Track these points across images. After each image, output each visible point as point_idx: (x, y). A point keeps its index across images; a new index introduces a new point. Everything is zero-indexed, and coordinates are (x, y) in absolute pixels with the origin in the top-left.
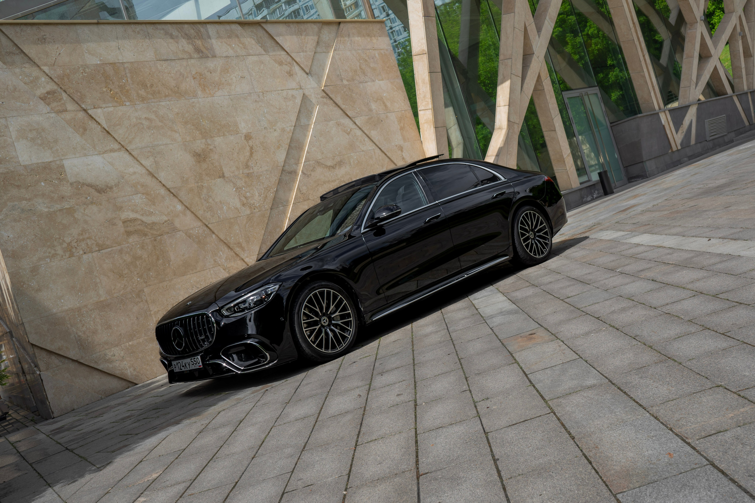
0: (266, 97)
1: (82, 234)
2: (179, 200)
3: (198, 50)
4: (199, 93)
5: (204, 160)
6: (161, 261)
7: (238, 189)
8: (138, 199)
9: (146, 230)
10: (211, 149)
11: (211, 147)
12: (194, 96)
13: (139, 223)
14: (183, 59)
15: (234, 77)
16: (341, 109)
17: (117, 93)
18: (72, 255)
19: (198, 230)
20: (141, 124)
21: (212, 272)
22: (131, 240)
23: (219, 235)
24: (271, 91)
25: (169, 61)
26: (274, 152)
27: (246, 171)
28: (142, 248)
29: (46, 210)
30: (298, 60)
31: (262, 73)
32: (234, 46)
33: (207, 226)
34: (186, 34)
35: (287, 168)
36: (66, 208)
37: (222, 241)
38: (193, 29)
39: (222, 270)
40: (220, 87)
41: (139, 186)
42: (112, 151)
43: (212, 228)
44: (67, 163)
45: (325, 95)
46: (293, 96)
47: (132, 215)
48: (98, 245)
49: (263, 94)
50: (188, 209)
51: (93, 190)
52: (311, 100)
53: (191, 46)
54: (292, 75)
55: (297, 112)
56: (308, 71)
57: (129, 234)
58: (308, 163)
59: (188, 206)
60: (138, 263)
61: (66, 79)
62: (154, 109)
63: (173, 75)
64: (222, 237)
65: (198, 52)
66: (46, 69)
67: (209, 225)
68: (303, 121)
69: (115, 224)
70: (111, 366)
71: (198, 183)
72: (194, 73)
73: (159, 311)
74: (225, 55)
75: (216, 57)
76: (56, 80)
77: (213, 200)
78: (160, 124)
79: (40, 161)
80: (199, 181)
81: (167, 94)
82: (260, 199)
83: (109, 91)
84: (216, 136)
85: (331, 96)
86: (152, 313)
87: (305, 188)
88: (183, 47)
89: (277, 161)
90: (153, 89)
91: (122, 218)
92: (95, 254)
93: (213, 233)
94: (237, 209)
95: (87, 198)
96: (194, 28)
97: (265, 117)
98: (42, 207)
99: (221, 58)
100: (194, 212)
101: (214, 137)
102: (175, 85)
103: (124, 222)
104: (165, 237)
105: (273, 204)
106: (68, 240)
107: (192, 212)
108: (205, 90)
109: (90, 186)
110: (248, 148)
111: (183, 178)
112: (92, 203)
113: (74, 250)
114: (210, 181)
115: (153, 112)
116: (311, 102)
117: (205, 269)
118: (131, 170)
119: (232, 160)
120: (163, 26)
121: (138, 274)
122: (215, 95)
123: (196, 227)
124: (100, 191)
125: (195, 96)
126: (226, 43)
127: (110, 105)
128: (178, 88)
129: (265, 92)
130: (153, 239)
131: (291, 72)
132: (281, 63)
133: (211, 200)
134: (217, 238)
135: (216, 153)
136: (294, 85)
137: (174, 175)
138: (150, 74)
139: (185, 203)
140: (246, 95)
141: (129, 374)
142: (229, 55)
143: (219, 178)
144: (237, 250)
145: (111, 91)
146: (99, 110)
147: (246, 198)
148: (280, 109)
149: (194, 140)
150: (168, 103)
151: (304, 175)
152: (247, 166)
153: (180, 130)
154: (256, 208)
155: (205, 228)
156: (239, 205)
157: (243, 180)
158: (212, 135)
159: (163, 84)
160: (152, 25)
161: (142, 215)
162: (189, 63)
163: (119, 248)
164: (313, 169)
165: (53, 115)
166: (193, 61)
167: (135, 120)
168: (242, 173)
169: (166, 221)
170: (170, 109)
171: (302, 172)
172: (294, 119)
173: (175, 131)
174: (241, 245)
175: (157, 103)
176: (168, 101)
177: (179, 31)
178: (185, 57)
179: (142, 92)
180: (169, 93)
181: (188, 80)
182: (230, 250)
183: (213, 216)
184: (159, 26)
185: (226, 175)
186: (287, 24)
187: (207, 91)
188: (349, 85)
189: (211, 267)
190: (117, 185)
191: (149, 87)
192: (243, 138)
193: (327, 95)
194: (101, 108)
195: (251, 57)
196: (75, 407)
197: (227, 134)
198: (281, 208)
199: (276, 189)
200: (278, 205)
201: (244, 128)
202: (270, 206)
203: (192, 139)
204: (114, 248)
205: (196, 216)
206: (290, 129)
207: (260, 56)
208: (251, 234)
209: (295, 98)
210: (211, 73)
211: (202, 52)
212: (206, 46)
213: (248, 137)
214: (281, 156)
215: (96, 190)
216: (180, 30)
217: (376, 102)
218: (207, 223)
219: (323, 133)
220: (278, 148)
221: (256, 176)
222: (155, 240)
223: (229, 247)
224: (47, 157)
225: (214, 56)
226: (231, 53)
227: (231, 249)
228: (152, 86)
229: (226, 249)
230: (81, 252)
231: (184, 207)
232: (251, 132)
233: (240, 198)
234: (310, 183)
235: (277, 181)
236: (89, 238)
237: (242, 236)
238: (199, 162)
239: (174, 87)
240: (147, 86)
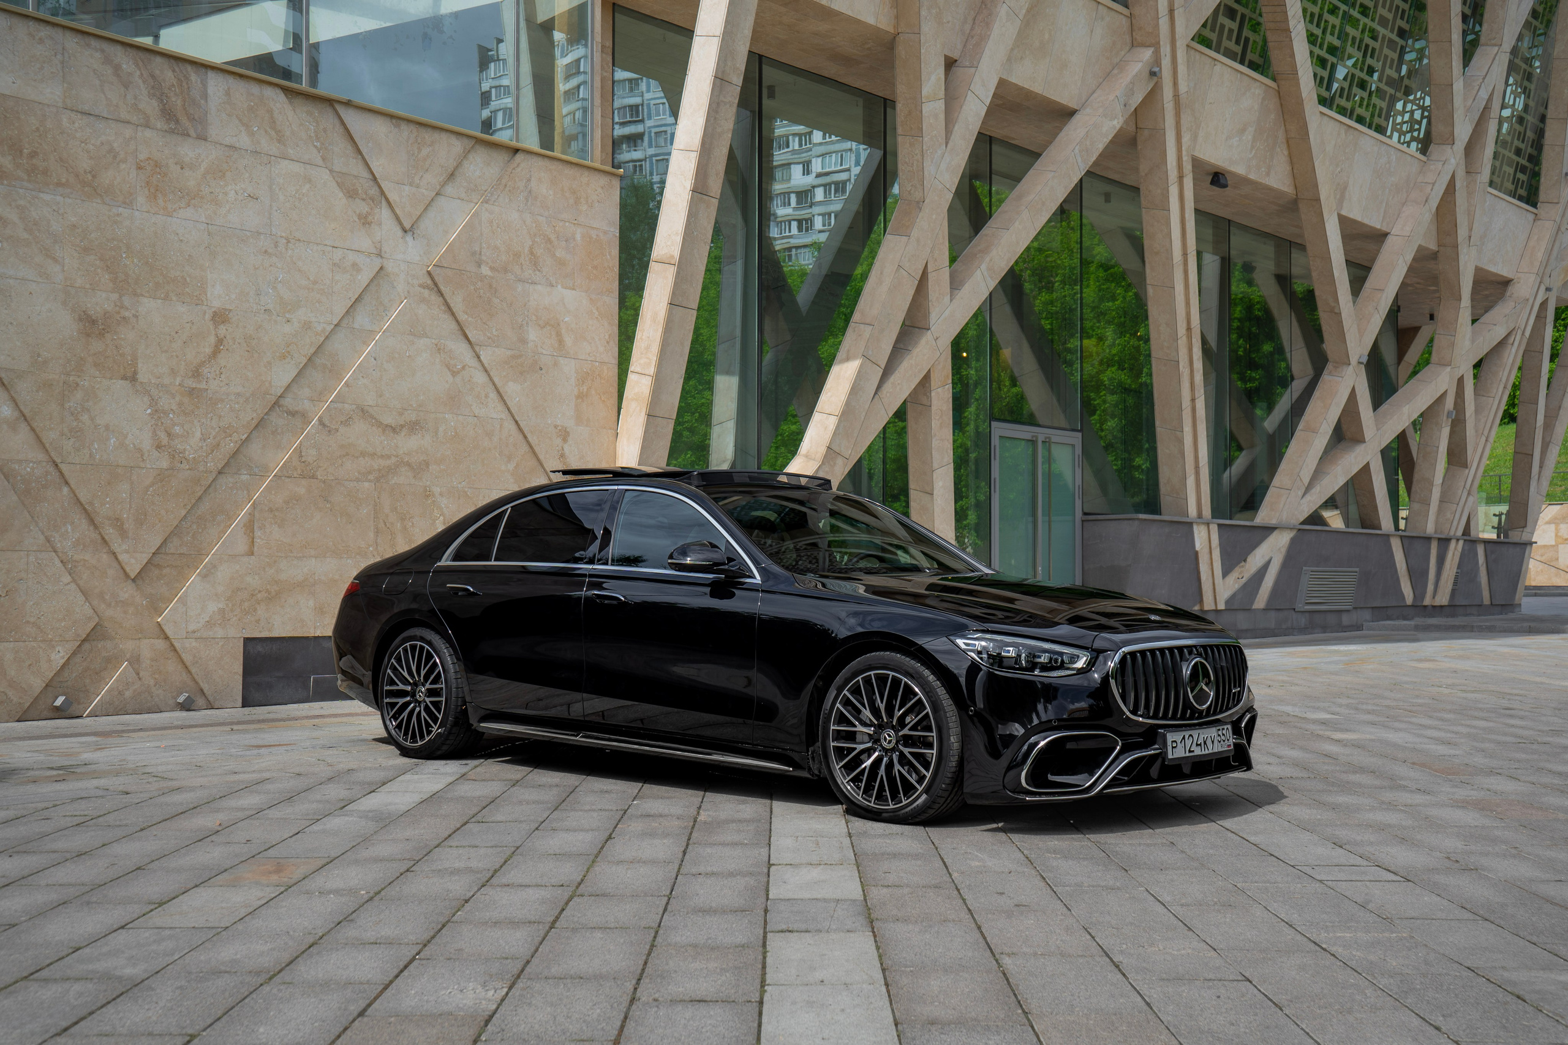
0: (293, 250)
2: (12, 397)
3: (168, 114)
4: (141, 199)
5: (101, 335)
7: (158, 413)
10: (124, 318)
11: (127, 314)
12: (125, 203)
14: (128, 122)
15: (233, 192)
16: (457, 321)
19: (33, 468)
21: (32, 559)
23: (77, 492)
24: (309, 242)
25: (92, 118)
26: (269, 363)
27: (191, 383)
30: (393, 196)
31: (300, 200)
32: (255, 129)
33: (57, 465)
34: (153, 76)
35: (288, 402)
37: (81, 504)
38: (174, 71)
39: (57, 561)
40: (193, 201)
43: (66, 474)
45: (429, 282)
46: (354, 265)
49: (289, 242)
50: (26, 419)
52: (395, 284)
53: (155, 103)
54: (370, 224)
55: (353, 300)
56: (407, 226)
58: (339, 405)
59: (28, 415)
62: (22, 202)
63: (92, 147)
64: (83, 496)
65: (167, 119)
67: (62, 466)
68: (361, 319)
71: (68, 374)
72: (142, 157)
74: (228, 141)
75: (205, 140)
77: (92, 419)
78: (26, 235)
80: (73, 373)
81: (64, 180)
82: (202, 447)
84: (147, 295)
85: (442, 288)
87: (313, 452)
88: (135, 98)
89: (270, 383)
90: (34, 161)
93: (67, 483)
94: (140, 450)
96: (177, 69)
97: (274, 288)
99: (218, 146)
100: (38, 430)
101: (142, 295)
102: (88, 169)
105: (227, 464)
107: (33, 430)
108: (155, 197)
110: (212, 339)
111: (39, 355)
114: (99, 379)
115: (18, 207)
116: (394, 287)
117: (17, 548)
119: (166, 351)
120: (105, 46)
122: (175, 214)
123: (32, 462)
125: (128, 203)
126: (240, 120)
128: (94, 177)
129: (292, 241)
131: (370, 218)
132: (351, 194)
133: (85, 417)
134: (72, 495)
135: (133, 328)
136: (364, 242)
137: (18, 344)
138: (38, 129)
139: (22, 408)
140: (248, 234)
142: (237, 146)
143: (122, 379)
144: (110, 532)
147: (169, 435)
148: (315, 282)
149: (93, 289)
150: (59, 198)
151: (320, 427)
152: (196, 374)
153: (67, 261)
154: (184, 461)
155: (52, 469)
156: (147, 444)
157: (177, 399)
158: (139, 291)
159: (61, 159)
160: (80, 36)
162: (139, 134)
164: (346, 421)
166: (148, 133)
168: (180, 385)
170: (61, 211)
171: (320, 420)
172: (340, 310)
173: (55, 260)
174: (122, 524)
175: (33, 193)
176: (61, 195)
177: (137, 66)
178: (134, 119)
180: (67, 180)
181: (123, 166)
182: (92, 528)
183: (78, 450)
184: (94, 43)
185: (141, 377)
186: (394, 121)
187: (160, 201)
188: (492, 278)
189: (35, 548)
191: (25, 155)
192: (208, 317)
193: (436, 284)
195: (286, 162)
197: (174, 298)
198: (244, 477)
199: (246, 436)
200: (239, 470)
201: (217, 296)
202: (220, 466)
203: (88, 286)
205: (38, 438)
206: (324, 330)
207: (308, 166)
208: (153, 510)
209: (359, 270)
210: (182, 168)
211: (177, 122)
212: (192, 112)
213: (220, 317)
214: (282, 376)
216: (141, 64)
217: (542, 328)
218: (58, 461)
219: (397, 356)
220: (283, 357)
221: (210, 399)
223: (92, 521)
225: (202, 138)
226: (244, 141)
227: (96, 527)
228: (33, 154)
229: (84, 524)
231: (16, 414)
232: (230, 310)
233: (154, 431)
234: (329, 446)
235: (255, 423)
237: (131, 507)
238: (88, 335)
239: (85, 172)
240: (21, 151)
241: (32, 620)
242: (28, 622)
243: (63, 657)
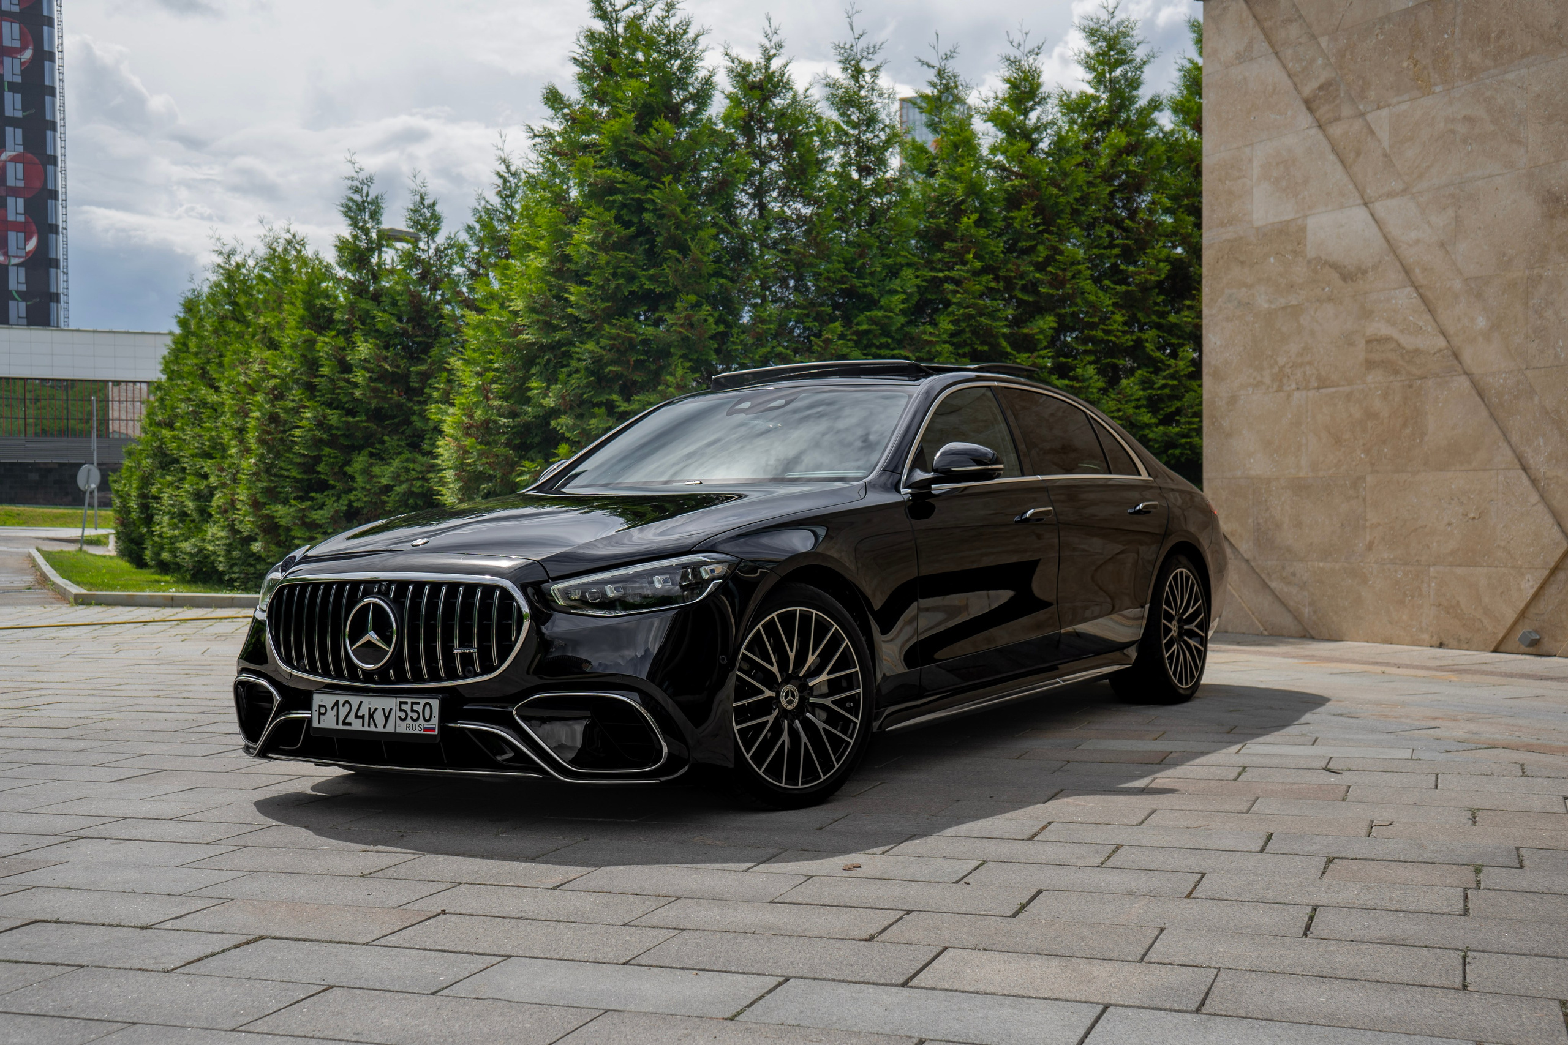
1: (1302, 355)
6: (1408, 431)
8: (1405, 298)
9: (1401, 362)
13: (1393, 345)
17: (1425, 68)
18: (1280, 389)
19: (1505, 379)
20: (1453, 132)
21: (1501, 478)
22: (1370, 378)
23: (1543, 399)
28: (1385, 397)
29: (1266, 306)
36: (1292, 306)
39: (1525, 480)
41: (1417, 271)
42: (1391, 195)
44: (1311, 223)
47: (1384, 330)
48: (1319, 378)
51: (1337, 275)
57: (1370, 365)
60: (1370, 424)
61: (1348, 56)
62: (1488, 93)
64: (1549, 403)
66: (1324, 41)
67: (1528, 373)
69: (1352, 344)
70: (1286, 590)
71: (1532, 268)
73: (1379, 524)
76: (1333, 60)
78: (1491, 128)
79: (1277, 220)
80: (1537, 265)
81: (1528, 48)
83: (1412, 66)
86: (1368, 524)
90: (1501, 41)
91: (1368, 334)
92: (1311, 393)
93: (1534, 391)
95: (1323, 289)
98: (1262, 302)
103: (1368, 342)
104: (1430, 382)
106: (1282, 361)
109: (1335, 266)
111: (1504, 255)
112: (1329, 299)
113: (1285, 381)
117: (1488, 468)
118: (1413, 235)
121: (1364, 445)
123: (1504, 372)
124: (1347, 277)
127: (1406, 97)
130: (1407, 382)
133: (1549, 313)
137: (1486, 248)
141: (1306, 615)
145: (1415, 65)
146: (1384, 112)
150: (1523, 72)
153: (1530, 140)
159: (1525, 26)
161: (1402, 331)
163: (1347, 389)
165: (1314, 131)
167: (1442, 125)
169: (1440, 350)
170: (1525, 86)
173: (1519, 143)
175: (1499, 78)
179: (1475, 57)
180: (1532, 47)
182: (1563, 439)
183: (1542, 352)
189: (1503, 466)
190: (1375, 267)
191: (1492, 40)
194: (1389, 106)
196: (1230, 629)
203: (1552, 160)
204: (1341, 389)
215: (1341, 274)
218: (1524, 367)
222: (1411, 386)
223: (1561, 430)
224: (1287, 212)
228: (1499, 35)
230: (1294, 386)
236: (1310, 363)
238: (1552, 217)
239: (1551, 27)
240: (1489, 38)
241: (1503, 544)
242: (1499, 546)
243: (1532, 587)
